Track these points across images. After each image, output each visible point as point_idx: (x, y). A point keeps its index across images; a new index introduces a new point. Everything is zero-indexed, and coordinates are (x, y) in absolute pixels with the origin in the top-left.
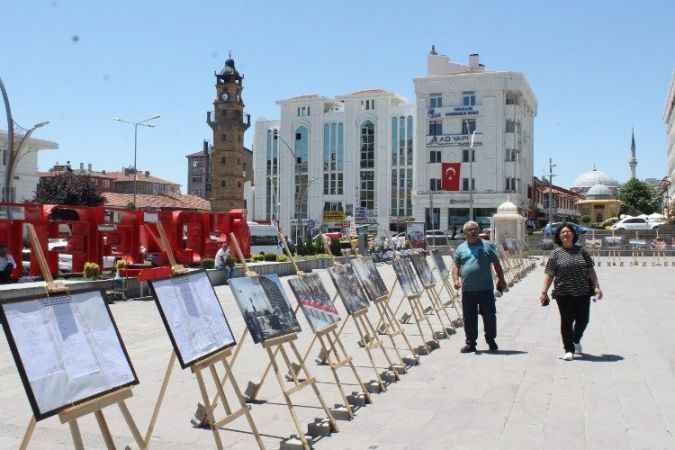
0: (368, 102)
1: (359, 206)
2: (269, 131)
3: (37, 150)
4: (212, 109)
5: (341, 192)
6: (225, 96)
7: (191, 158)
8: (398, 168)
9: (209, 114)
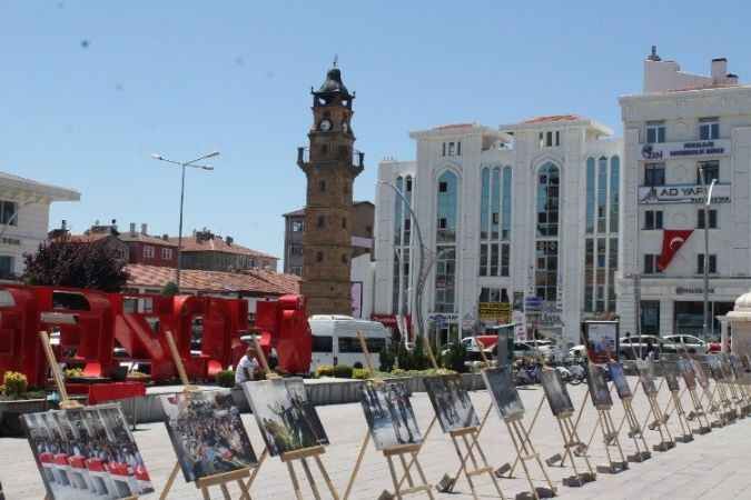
0: (549, 134)
1: (534, 295)
2: (400, 178)
3: (48, 202)
4: (306, 143)
5: (505, 273)
6: (326, 125)
7: (290, 218)
8: (596, 236)
9: (301, 150)
